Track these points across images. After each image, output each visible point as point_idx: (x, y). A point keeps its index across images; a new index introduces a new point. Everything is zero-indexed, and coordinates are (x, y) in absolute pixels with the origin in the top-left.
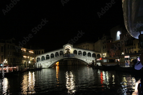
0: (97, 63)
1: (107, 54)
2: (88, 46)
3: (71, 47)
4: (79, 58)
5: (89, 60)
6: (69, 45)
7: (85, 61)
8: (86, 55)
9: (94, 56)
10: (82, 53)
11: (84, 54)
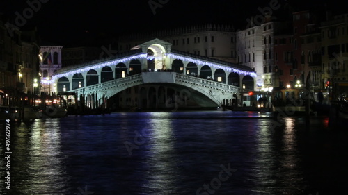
0: (244, 102)
1: (272, 76)
2: (212, 40)
3: (166, 49)
4: (189, 86)
5: (220, 93)
6: (162, 42)
7: (205, 94)
8: (211, 75)
9: (234, 79)
10: (199, 69)
11: (206, 72)
